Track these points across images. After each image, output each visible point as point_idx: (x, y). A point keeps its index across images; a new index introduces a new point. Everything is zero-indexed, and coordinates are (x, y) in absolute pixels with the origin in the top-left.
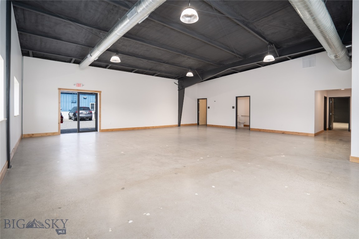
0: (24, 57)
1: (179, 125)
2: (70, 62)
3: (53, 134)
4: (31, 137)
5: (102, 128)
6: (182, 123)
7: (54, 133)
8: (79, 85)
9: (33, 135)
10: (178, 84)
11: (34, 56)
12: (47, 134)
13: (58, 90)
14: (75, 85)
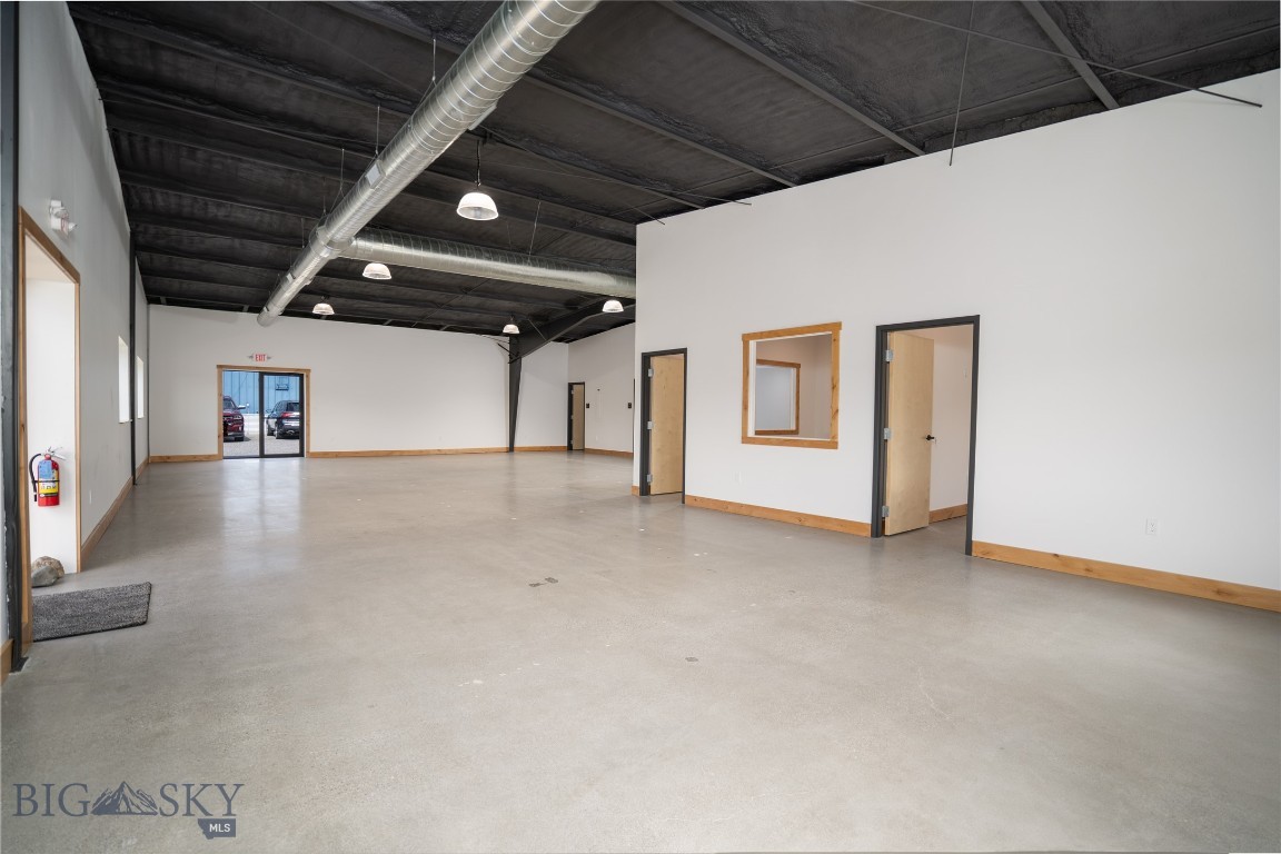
0: (152, 306)
1: (511, 449)
2: (241, 310)
3: (208, 458)
4: (165, 461)
5: (312, 450)
6: (518, 444)
7: (210, 456)
8: (260, 357)
9: (169, 458)
10: (508, 347)
11: (170, 303)
12: (195, 457)
13: (216, 370)
14: (252, 357)
